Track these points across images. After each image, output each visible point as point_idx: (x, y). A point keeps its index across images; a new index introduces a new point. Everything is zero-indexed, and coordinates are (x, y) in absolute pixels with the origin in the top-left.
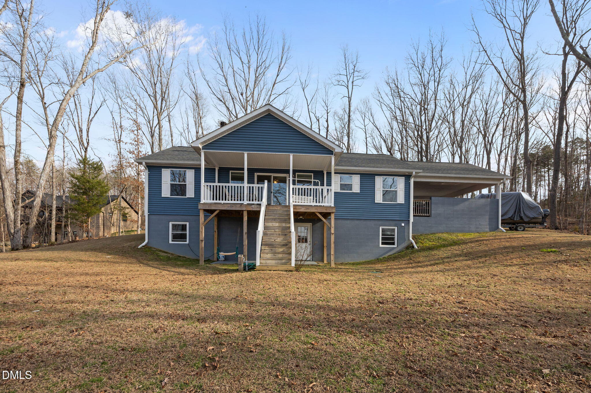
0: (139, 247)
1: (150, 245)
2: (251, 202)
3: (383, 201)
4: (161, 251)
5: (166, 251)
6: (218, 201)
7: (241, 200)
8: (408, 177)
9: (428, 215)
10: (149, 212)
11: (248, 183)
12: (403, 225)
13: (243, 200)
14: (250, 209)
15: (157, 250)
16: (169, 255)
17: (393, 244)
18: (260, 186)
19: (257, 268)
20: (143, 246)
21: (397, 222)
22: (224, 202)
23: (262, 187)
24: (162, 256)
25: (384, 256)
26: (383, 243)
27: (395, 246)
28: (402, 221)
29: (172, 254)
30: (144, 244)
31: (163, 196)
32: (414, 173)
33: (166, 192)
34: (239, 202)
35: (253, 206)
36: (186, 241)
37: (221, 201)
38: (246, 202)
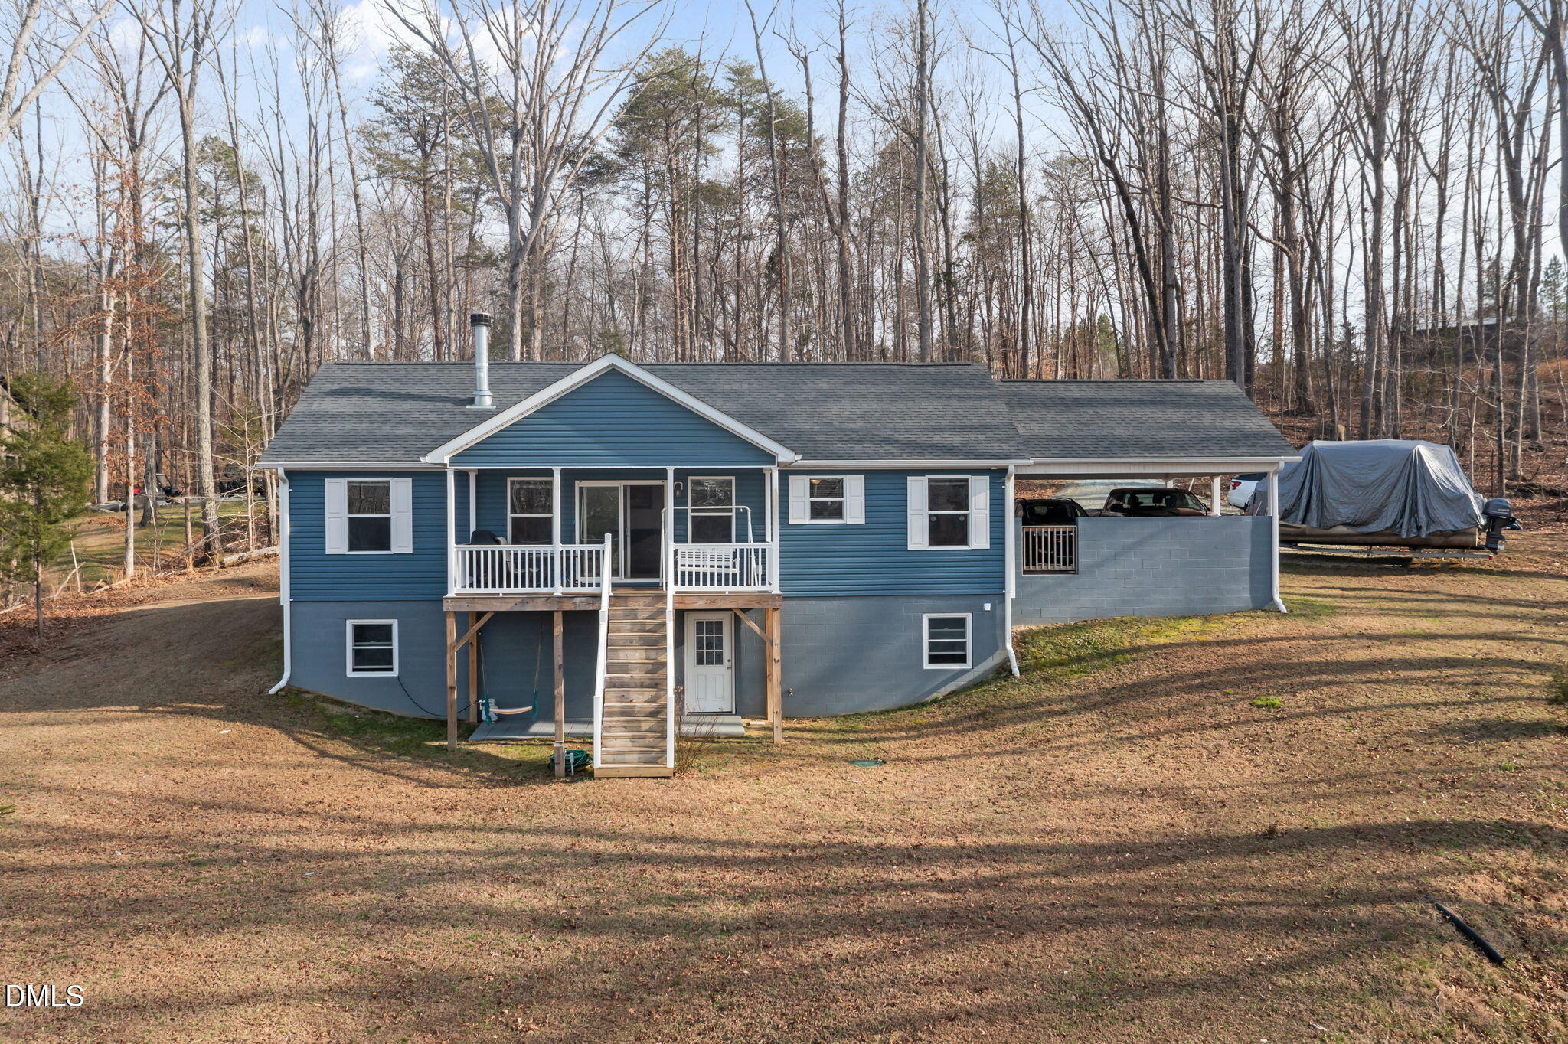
0: (272, 691)
1: (296, 684)
2: (572, 590)
3: (931, 544)
4: (326, 699)
5: (340, 698)
6: (490, 590)
7: (546, 585)
8: (998, 476)
9: (1069, 568)
10: (291, 596)
11: (563, 542)
12: (988, 607)
13: (553, 585)
14: (569, 606)
15: (317, 697)
16: (350, 711)
17: (962, 659)
18: (594, 547)
19: (596, 774)
20: (281, 690)
21: (972, 600)
22: (505, 590)
23: (598, 552)
24: (338, 717)
25: (935, 695)
26: (933, 659)
27: (968, 666)
28: (985, 597)
29: (357, 708)
30: (283, 683)
31: (328, 551)
32: (1011, 469)
33: (336, 541)
34: (542, 590)
35: (577, 600)
36: (391, 670)
37: (497, 590)
38: (559, 590)
